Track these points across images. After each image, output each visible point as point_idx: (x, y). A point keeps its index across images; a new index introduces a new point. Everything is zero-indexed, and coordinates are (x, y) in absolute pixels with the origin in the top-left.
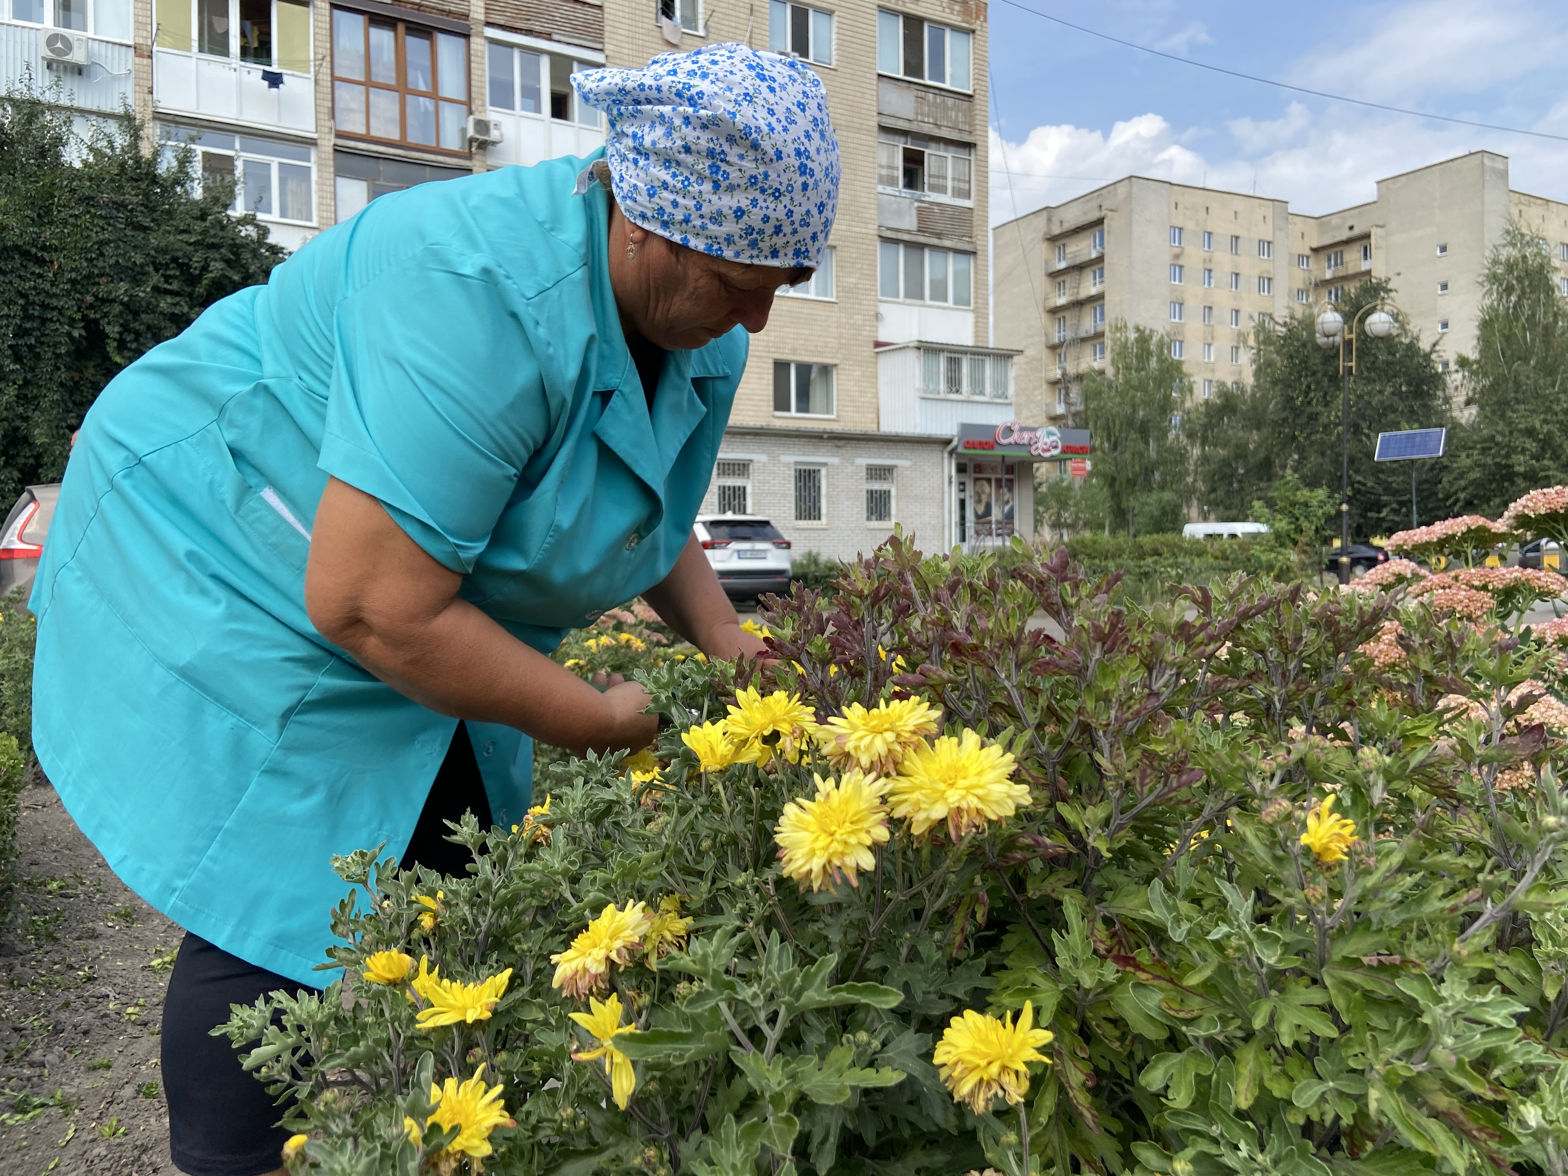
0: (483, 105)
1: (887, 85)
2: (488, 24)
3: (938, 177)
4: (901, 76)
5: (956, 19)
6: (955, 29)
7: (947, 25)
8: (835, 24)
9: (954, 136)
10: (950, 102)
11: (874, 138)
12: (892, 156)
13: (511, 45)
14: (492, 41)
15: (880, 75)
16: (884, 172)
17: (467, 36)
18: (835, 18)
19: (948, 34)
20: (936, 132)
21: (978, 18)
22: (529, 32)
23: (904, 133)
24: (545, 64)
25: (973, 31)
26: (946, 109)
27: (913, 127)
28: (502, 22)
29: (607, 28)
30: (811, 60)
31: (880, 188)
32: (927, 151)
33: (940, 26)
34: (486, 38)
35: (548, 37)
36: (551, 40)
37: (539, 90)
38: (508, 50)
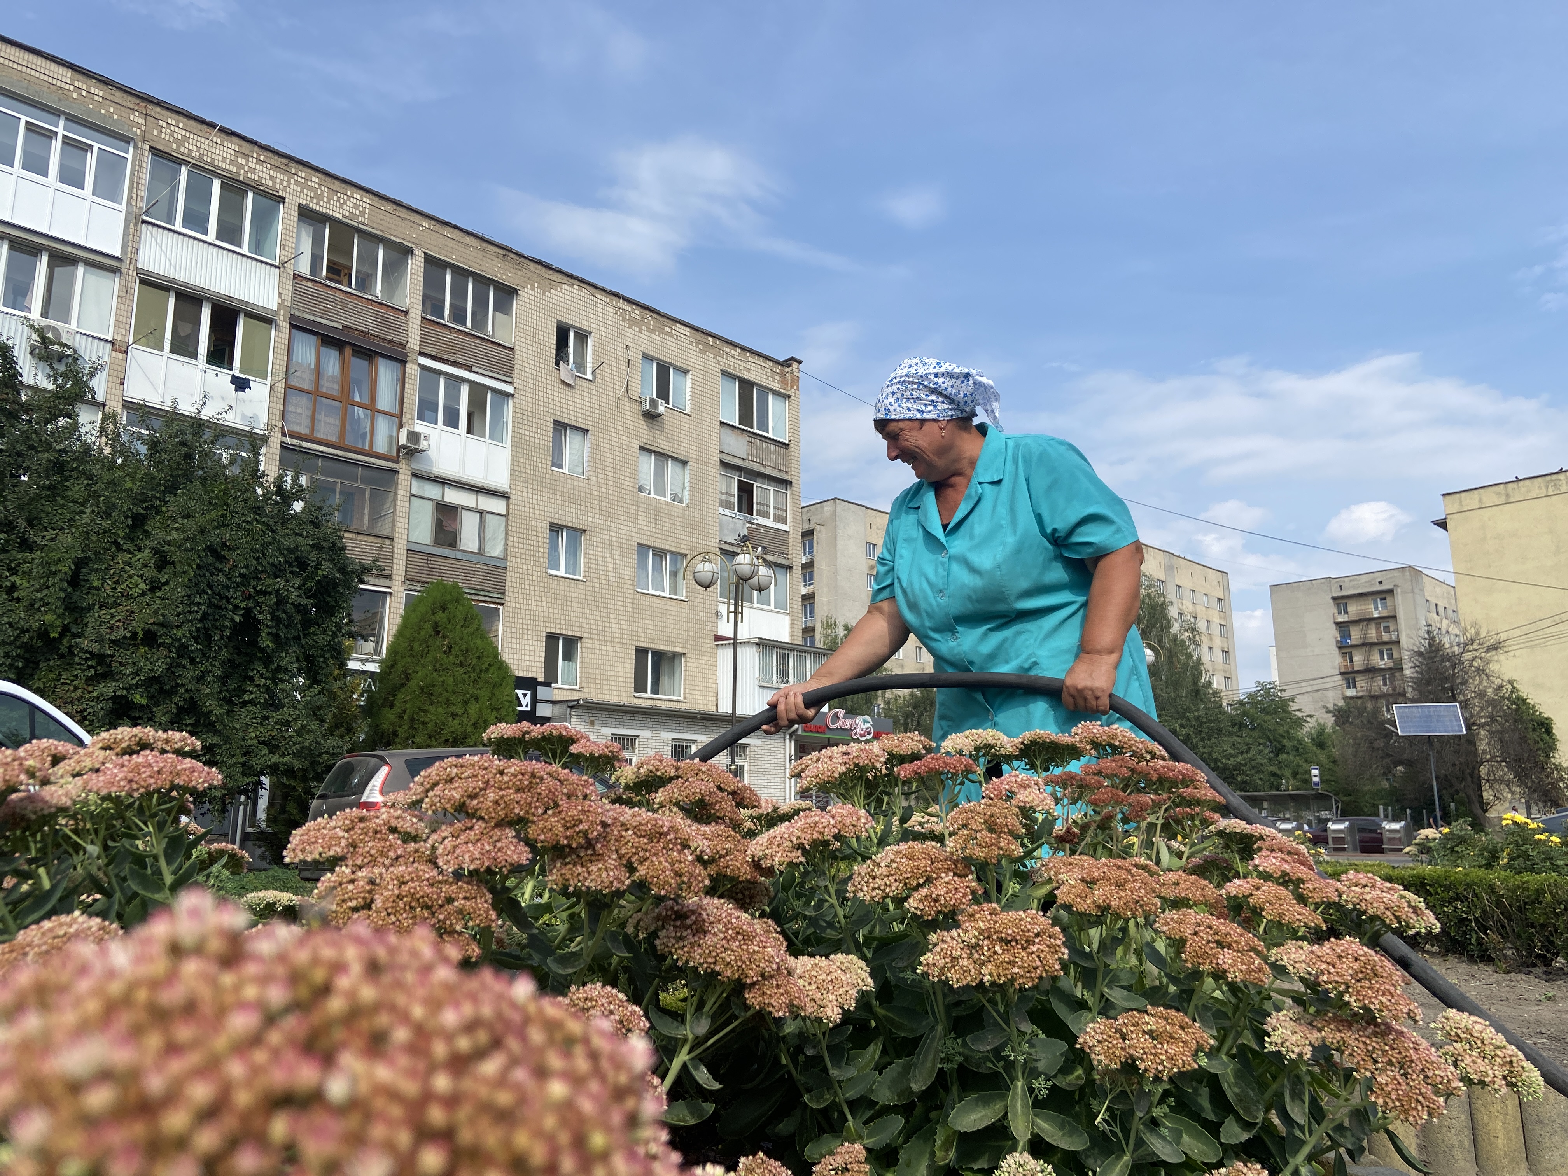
0: (413, 419)
1: (728, 431)
2: (422, 354)
3: (764, 505)
4: (737, 424)
5: (776, 386)
6: (776, 393)
7: (771, 390)
8: (689, 381)
9: (776, 474)
10: (772, 447)
11: (716, 471)
12: (729, 486)
13: (439, 373)
14: (423, 367)
15: (721, 423)
16: (724, 497)
17: (404, 363)
18: (689, 376)
19: (771, 397)
20: (762, 470)
21: (792, 387)
22: (454, 363)
23: (739, 469)
24: (465, 391)
25: (789, 397)
26: (769, 452)
27: (746, 464)
28: (434, 354)
29: (516, 366)
30: (671, 406)
31: (721, 510)
32: (756, 484)
33: (765, 390)
34: (419, 365)
35: (469, 369)
36: (471, 371)
37: (458, 410)
38: (437, 376)
